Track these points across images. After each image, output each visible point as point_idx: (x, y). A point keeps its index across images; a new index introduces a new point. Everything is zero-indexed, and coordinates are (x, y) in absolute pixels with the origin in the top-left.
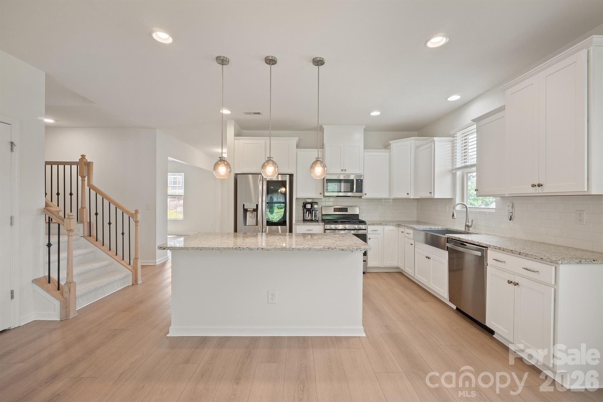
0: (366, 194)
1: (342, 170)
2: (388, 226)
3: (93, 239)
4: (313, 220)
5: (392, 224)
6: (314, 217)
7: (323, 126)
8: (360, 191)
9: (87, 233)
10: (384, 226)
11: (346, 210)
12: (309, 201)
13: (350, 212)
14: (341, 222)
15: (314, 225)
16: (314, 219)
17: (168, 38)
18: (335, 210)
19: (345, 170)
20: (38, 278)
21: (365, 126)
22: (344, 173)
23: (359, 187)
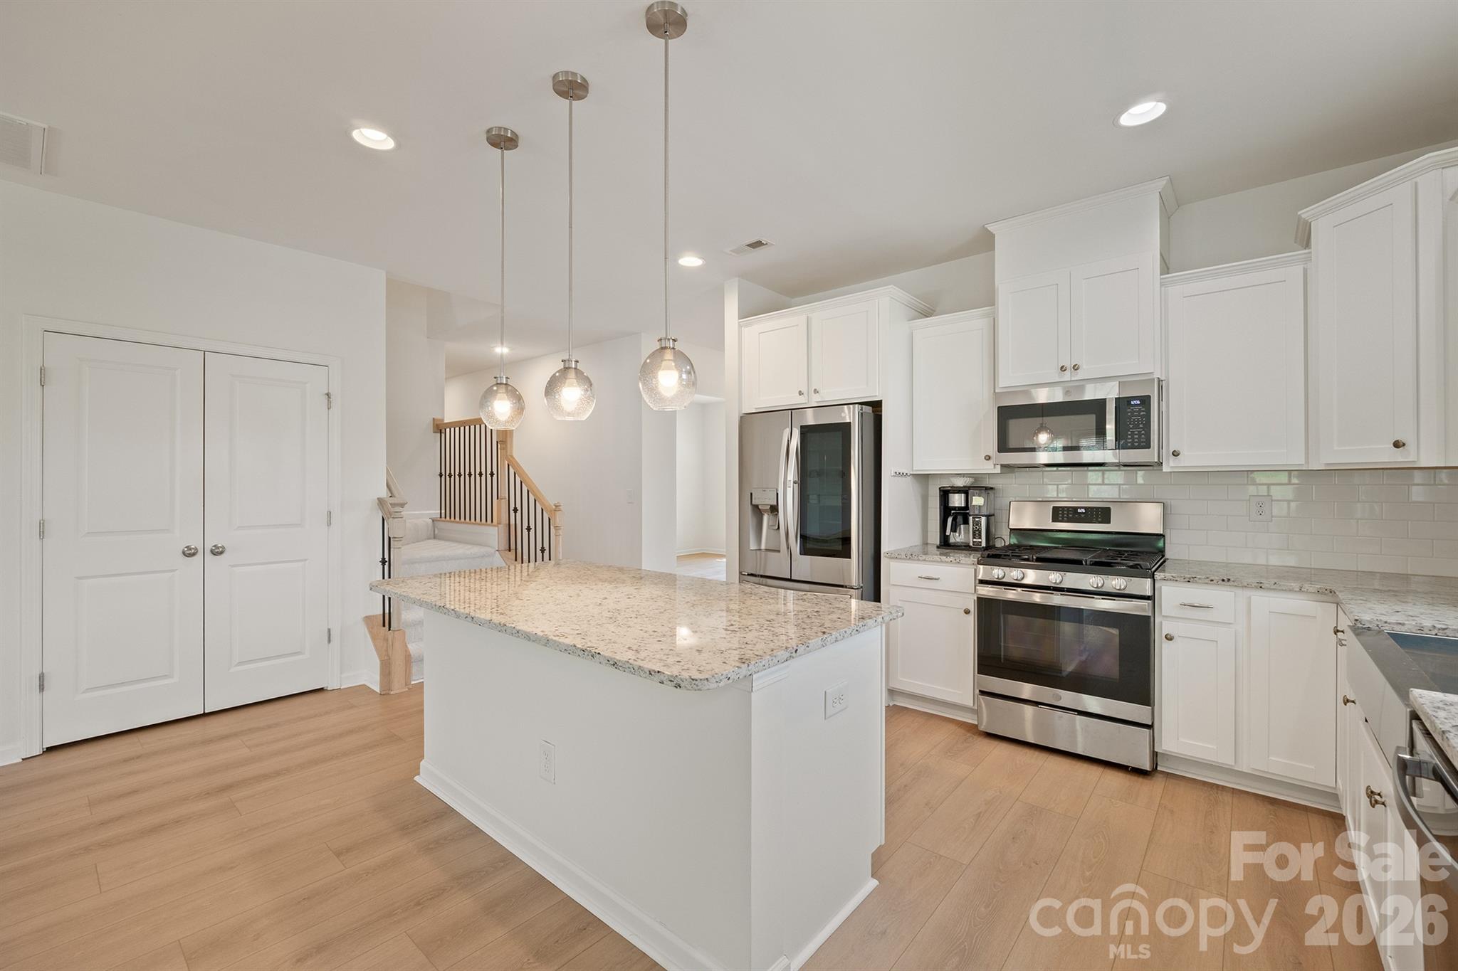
0: (1175, 454)
1: (1063, 369)
2: (1272, 594)
3: (512, 555)
4: (970, 547)
5: (1296, 585)
6: (974, 538)
7: (990, 228)
8: (1139, 442)
9: (504, 545)
10: (1248, 593)
11: (1102, 514)
12: (960, 482)
13: (1117, 524)
14: (1038, 560)
15: (942, 562)
16: (971, 544)
17: (385, 140)
18: (1059, 514)
19: (1076, 368)
20: (373, 616)
21: (1163, 182)
22: (1073, 379)
23: (1136, 426)
